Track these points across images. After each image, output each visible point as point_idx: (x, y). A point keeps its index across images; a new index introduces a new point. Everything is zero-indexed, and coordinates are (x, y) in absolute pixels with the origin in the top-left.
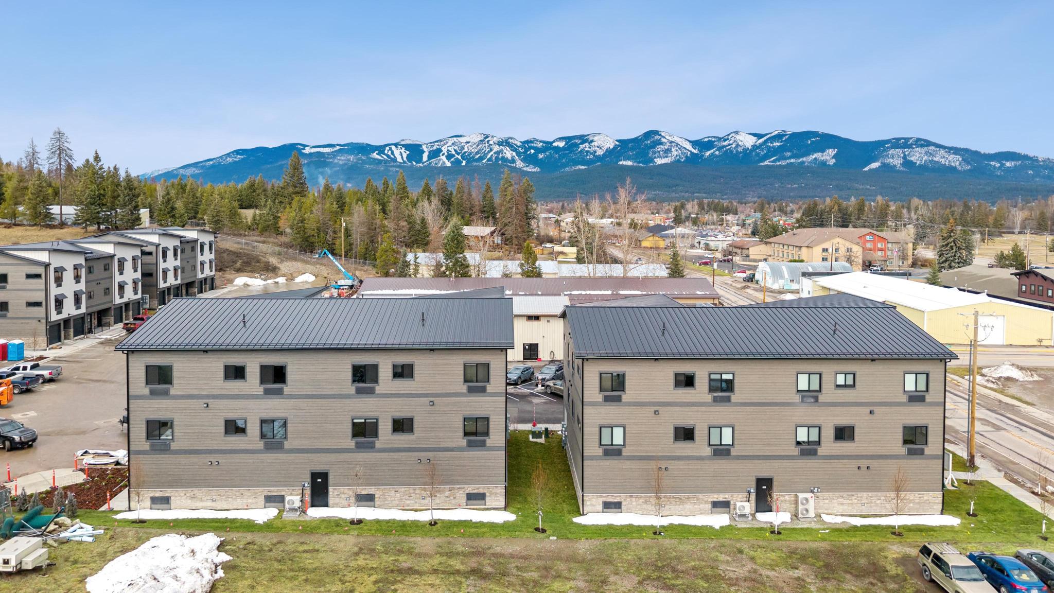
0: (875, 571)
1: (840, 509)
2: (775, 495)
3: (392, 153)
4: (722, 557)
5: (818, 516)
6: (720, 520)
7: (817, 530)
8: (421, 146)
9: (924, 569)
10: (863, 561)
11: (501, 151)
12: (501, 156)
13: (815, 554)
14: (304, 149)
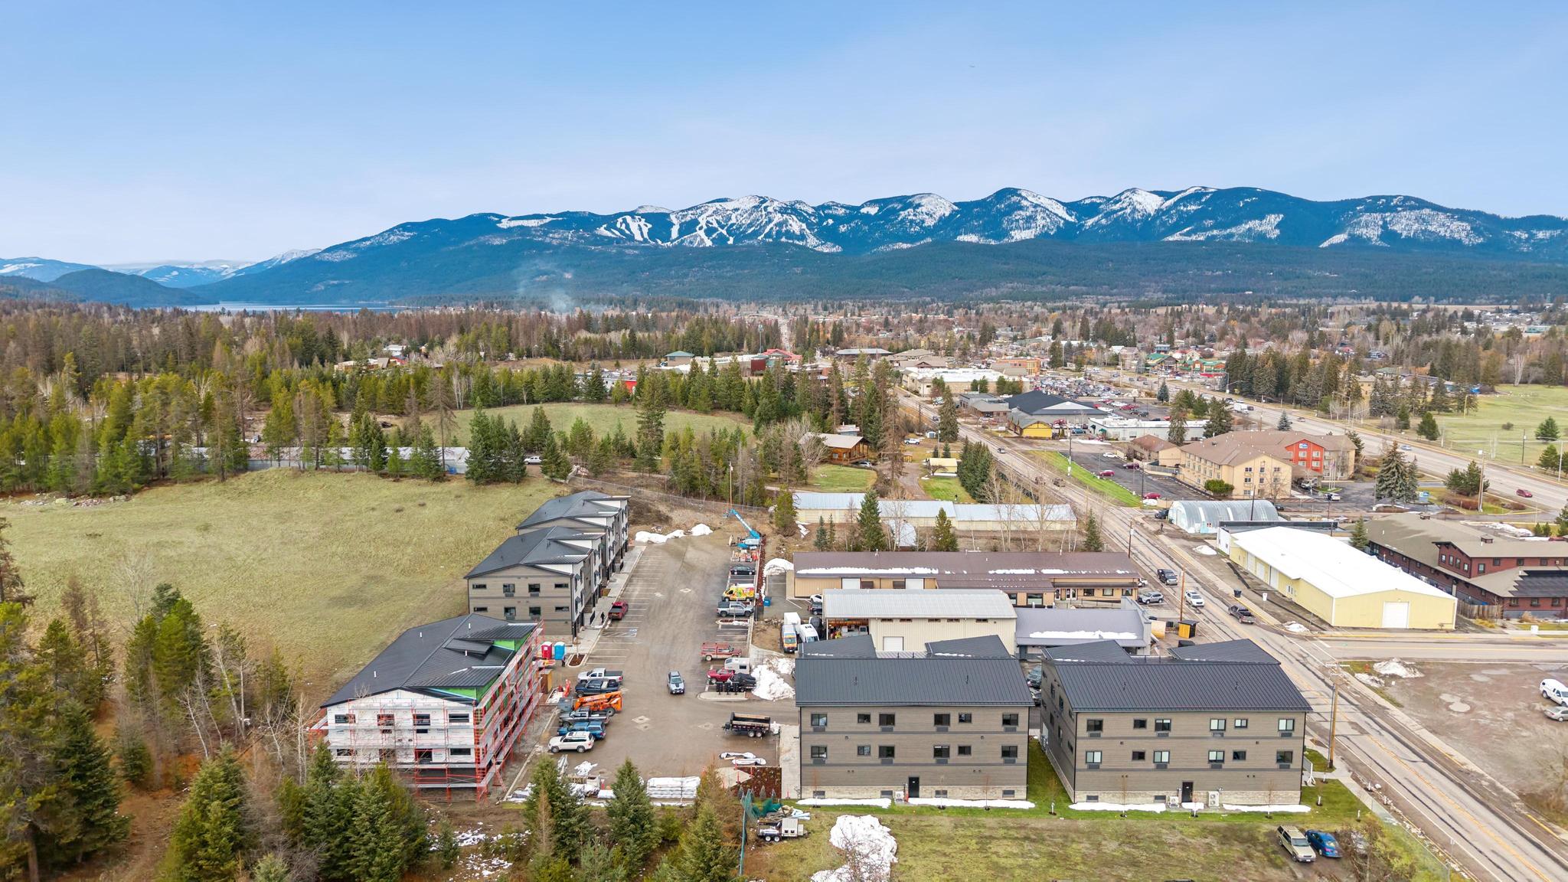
0: (1252, 840)
1: (1235, 801)
2: (1194, 792)
3: (628, 227)
4: (1164, 831)
5: (1221, 805)
6: (1160, 807)
7: (1220, 815)
8: (668, 215)
9: (1279, 839)
10: (1245, 834)
11: (785, 222)
12: (784, 229)
13: (1218, 829)
14: (500, 222)
